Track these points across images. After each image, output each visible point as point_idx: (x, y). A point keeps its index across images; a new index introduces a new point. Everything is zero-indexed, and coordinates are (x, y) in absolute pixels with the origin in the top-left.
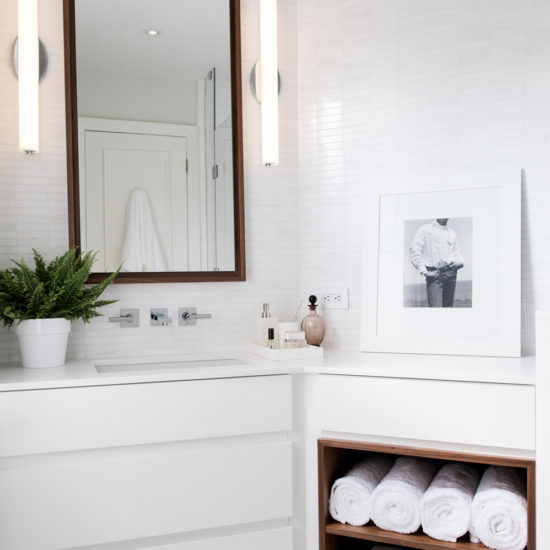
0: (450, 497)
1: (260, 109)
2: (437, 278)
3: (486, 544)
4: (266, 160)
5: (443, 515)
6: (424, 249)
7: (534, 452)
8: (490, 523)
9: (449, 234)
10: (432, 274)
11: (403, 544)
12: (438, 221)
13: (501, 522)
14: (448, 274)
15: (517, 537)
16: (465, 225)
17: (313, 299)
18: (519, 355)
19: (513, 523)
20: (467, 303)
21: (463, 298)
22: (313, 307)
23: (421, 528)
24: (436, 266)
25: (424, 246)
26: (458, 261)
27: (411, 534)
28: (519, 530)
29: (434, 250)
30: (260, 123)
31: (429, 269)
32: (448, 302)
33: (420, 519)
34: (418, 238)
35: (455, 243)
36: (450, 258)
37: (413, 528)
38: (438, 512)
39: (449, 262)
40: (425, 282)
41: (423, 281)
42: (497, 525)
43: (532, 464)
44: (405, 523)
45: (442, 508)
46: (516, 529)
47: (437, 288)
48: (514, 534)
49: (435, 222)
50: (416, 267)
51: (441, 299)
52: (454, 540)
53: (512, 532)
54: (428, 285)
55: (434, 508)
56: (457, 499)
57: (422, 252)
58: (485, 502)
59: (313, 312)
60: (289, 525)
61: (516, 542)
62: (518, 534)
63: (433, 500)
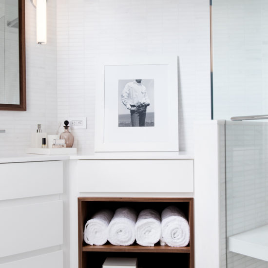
0: (151, 222)
1: (36, 11)
2: (136, 111)
3: (169, 245)
4: (39, 40)
5: (147, 233)
6: (129, 95)
7: (193, 193)
8: (171, 233)
9: (142, 88)
10: (134, 109)
11: (127, 251)
12: (136, 80)
13: (177, 232)
14: (142, 109)
15: (184, 239)
16: (150, 83)
17: (66, 123)
18: (178, 150)
19: (182, 232)
20: (152, 124)
21: (150, 122)
22: (66, 127)
23: (135, 241)
24: (136, 105)
25: (129, 94)
26: (147, 102)
27: (130, 245)
28: (185, 235)
29: (135, 96)
30: (35, 19)
31: (132, 106)
32: (142, 124)
33: (135, 236)
34: (126, 90)
35: (145, 93)
36: (143, 101)
37: (131, 242)
38: (144, 232)
39: (142, 103)
40: (130, 113)
41: (129, 112)
42: (174, 234)
43: (192, 199)
44: (127, 239)
45: (147, 229)
46: (184, 234)
47: (136, 116)
48: (183, 237)
49: (135, 81)
50: (125, 105)
51: (138, 122)
52: (153, 245)
53: (182, 236)
54: (132, 115)
55: (143, 229)
56: (154, 223)
57: (128, 97)
58: (168, 222)
59: (66, 130)
60: (60, 250)
61: (183, 242)
62: (185, 237)
63: (142, 225)
